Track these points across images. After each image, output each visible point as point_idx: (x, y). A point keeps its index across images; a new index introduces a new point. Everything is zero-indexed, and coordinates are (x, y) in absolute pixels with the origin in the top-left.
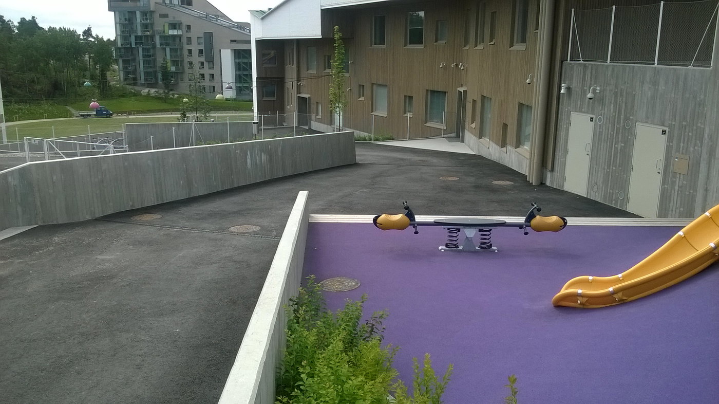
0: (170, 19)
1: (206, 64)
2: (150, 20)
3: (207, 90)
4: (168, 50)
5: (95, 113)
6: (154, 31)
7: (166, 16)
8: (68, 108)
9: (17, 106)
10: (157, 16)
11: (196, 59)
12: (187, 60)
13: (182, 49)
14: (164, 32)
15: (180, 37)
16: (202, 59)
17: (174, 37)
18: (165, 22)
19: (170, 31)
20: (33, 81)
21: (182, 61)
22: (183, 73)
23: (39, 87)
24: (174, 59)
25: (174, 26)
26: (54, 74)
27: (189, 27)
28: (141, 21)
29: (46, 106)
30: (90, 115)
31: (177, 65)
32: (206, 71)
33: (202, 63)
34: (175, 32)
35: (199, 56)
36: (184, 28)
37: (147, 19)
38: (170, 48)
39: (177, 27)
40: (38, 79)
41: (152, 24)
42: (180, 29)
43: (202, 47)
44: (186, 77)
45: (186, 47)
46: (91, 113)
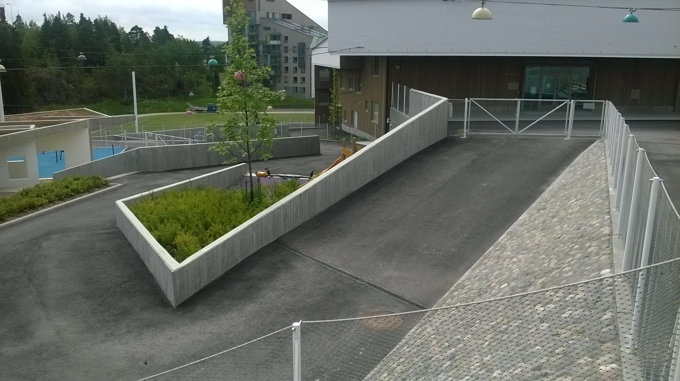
0: (271, 32)
1: (299, 69)
2: (256, 32)
3: (299, 90)
4: (269, 57)
5: (207, 109)
6: (258, 41)
7: (269, 29)
8: (188, 103)
9: (148, 101)
10: (261, 28)
11: (291, 65)
12: (284, 65)
13: (280, 56)
14: (267, 42)
15: (279, 46)
16: (296, 65)
17: (274, 46)
18: (268, 34)
19: (271, 41)
20: (162, 81)
21: (280, 66)
22: (279, 76)
23: (166, 86)
24: (274, 65)
25: (275, 37)
26: (178, 75)
27: (286, 38)
28: (248, 33)
29: (171, 102)
30: (203, 111)
31: (276, 69)
32: (299, 75)
33: (296, 68)
34: (275, 42)
35: (293, 62)
36: (283, 39)
37: (253, 31)
38: (271, 56)
39: (277, 37)
40: (165, 79)
41: (257, 36)
42: (279, 39)
43: (296, 55)
44: (282, 80)
45: (284, 55)
46: (204, 109)
